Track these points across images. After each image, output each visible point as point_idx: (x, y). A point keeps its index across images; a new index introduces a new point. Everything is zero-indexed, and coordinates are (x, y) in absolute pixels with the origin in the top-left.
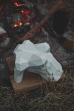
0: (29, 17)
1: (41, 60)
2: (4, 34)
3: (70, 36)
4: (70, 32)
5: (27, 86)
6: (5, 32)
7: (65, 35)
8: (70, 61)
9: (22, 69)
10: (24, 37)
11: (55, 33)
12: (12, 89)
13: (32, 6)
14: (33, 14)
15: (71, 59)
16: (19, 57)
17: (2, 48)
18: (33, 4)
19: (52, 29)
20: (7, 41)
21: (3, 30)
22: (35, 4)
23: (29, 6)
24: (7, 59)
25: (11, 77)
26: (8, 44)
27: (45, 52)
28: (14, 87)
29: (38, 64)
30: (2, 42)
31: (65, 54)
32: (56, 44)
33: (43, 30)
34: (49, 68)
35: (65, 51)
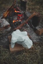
0: (21, 17)
1: (22, 39)
2: (9, 25)
3: (39, 28)
4: (39, 26)
5: (16, 50)
6: (9, 24)
7: (37, 28)
8: (37, 40)
9: (14, 42)
10: (17, 28)
11: (33, 26)
12: (9, 50)
13: (23, 12)
14: (23, 16)
15: (38, 39)
16: (13, 37)
17: (7, 31)
18: (24, 11)
19: (31, 24)
20: (10, 28)
21: (8, 23)
22: (25, 11)
23: (21, 12)
24: (9, 37)
25: (9, 45)
26: (10, 30)
27: (25, 36)
28: (10, 49)
29: (21, 41)
30: (8, 28)
31: (36, 37)
32: (33, 31)
33: (27, 24)
34: (26, 43)
35: (36, 35)
